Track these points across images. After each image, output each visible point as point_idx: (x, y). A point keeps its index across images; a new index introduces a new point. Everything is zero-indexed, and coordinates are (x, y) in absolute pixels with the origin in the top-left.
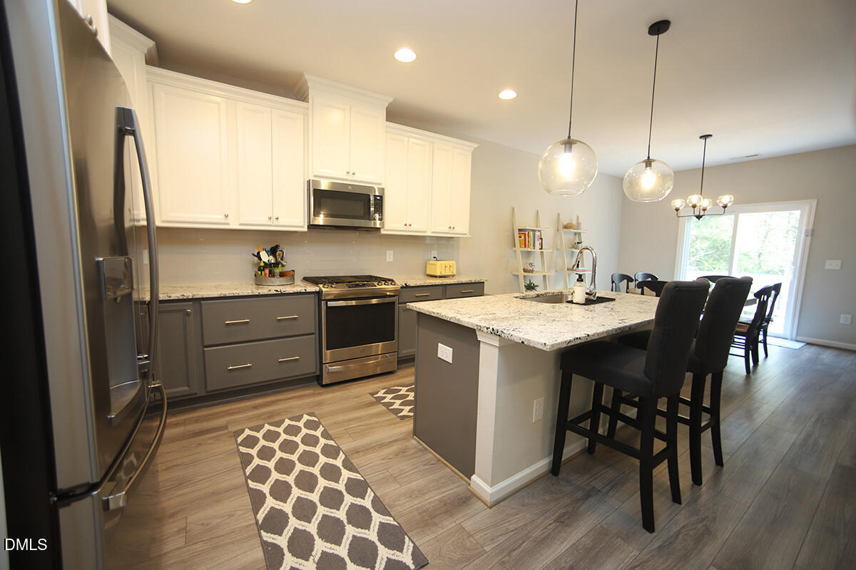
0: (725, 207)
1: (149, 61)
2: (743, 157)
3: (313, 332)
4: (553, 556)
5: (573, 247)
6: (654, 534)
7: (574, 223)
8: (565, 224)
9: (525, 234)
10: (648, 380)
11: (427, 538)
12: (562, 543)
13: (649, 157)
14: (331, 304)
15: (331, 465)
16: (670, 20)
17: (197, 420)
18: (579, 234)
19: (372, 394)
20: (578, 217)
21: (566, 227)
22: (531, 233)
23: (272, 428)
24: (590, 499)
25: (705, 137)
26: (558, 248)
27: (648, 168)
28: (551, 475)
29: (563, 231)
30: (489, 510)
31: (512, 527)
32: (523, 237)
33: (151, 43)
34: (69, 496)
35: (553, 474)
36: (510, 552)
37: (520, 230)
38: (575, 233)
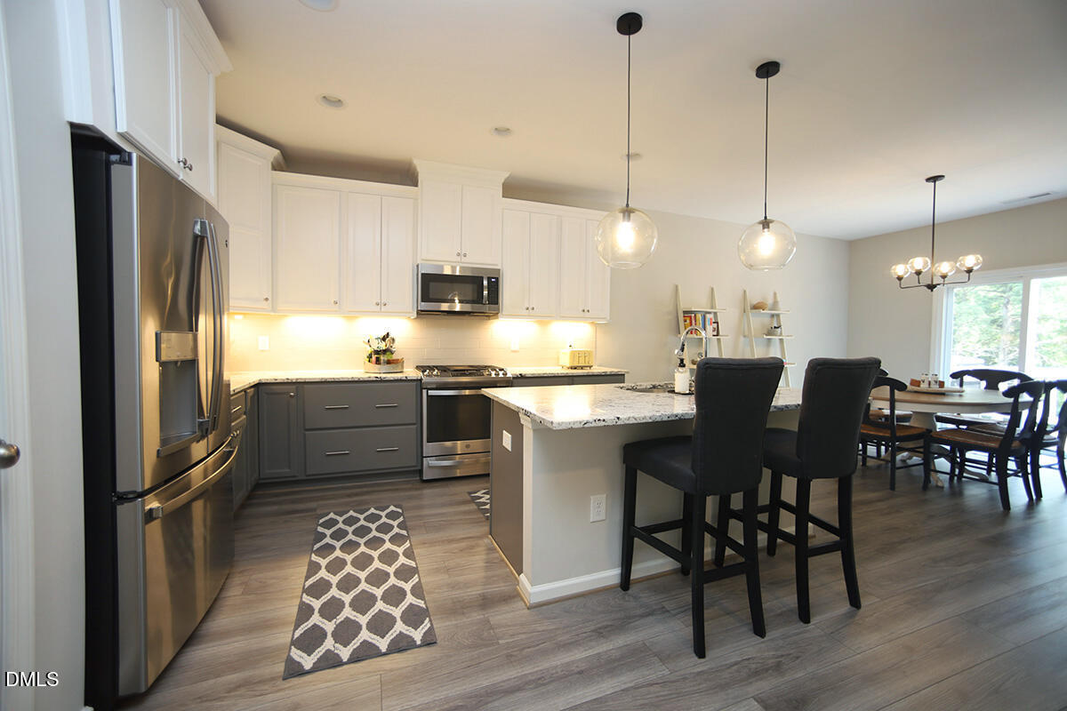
0: (969, 271)
1: (276, 167)
2: (1024, 199)
3: (414, 422)
4: (567, 660)
5: (769, 334)
6: (702, 660)
7: (770, 301)
8: (755, 302)
9: (691, 317)
10: (693, 474)
11: (448, 623)
12: (586, 650)
13: (766, 217)
14: (432, 393)
15: (393, 551)
16: (778, 61)
17: (293, 502)
18: (778, 315)
19: (470, 493)
20: (775, 294)
21: (755, 307)
22: (699, 317)
23: (355, 515)
24: (651, 617)
25: (934, 179)
26: (746, 333)
27: (766, 230)
28: (619, 589)
29: (751, 313)
30: (526, 611)
31: (540, 629)
32: (688, 321)
33: (276, 152)
34: (124, 498)
35: (622, 588)
36: (524, 649)
37: (685, 312)
38: (773, 316)
